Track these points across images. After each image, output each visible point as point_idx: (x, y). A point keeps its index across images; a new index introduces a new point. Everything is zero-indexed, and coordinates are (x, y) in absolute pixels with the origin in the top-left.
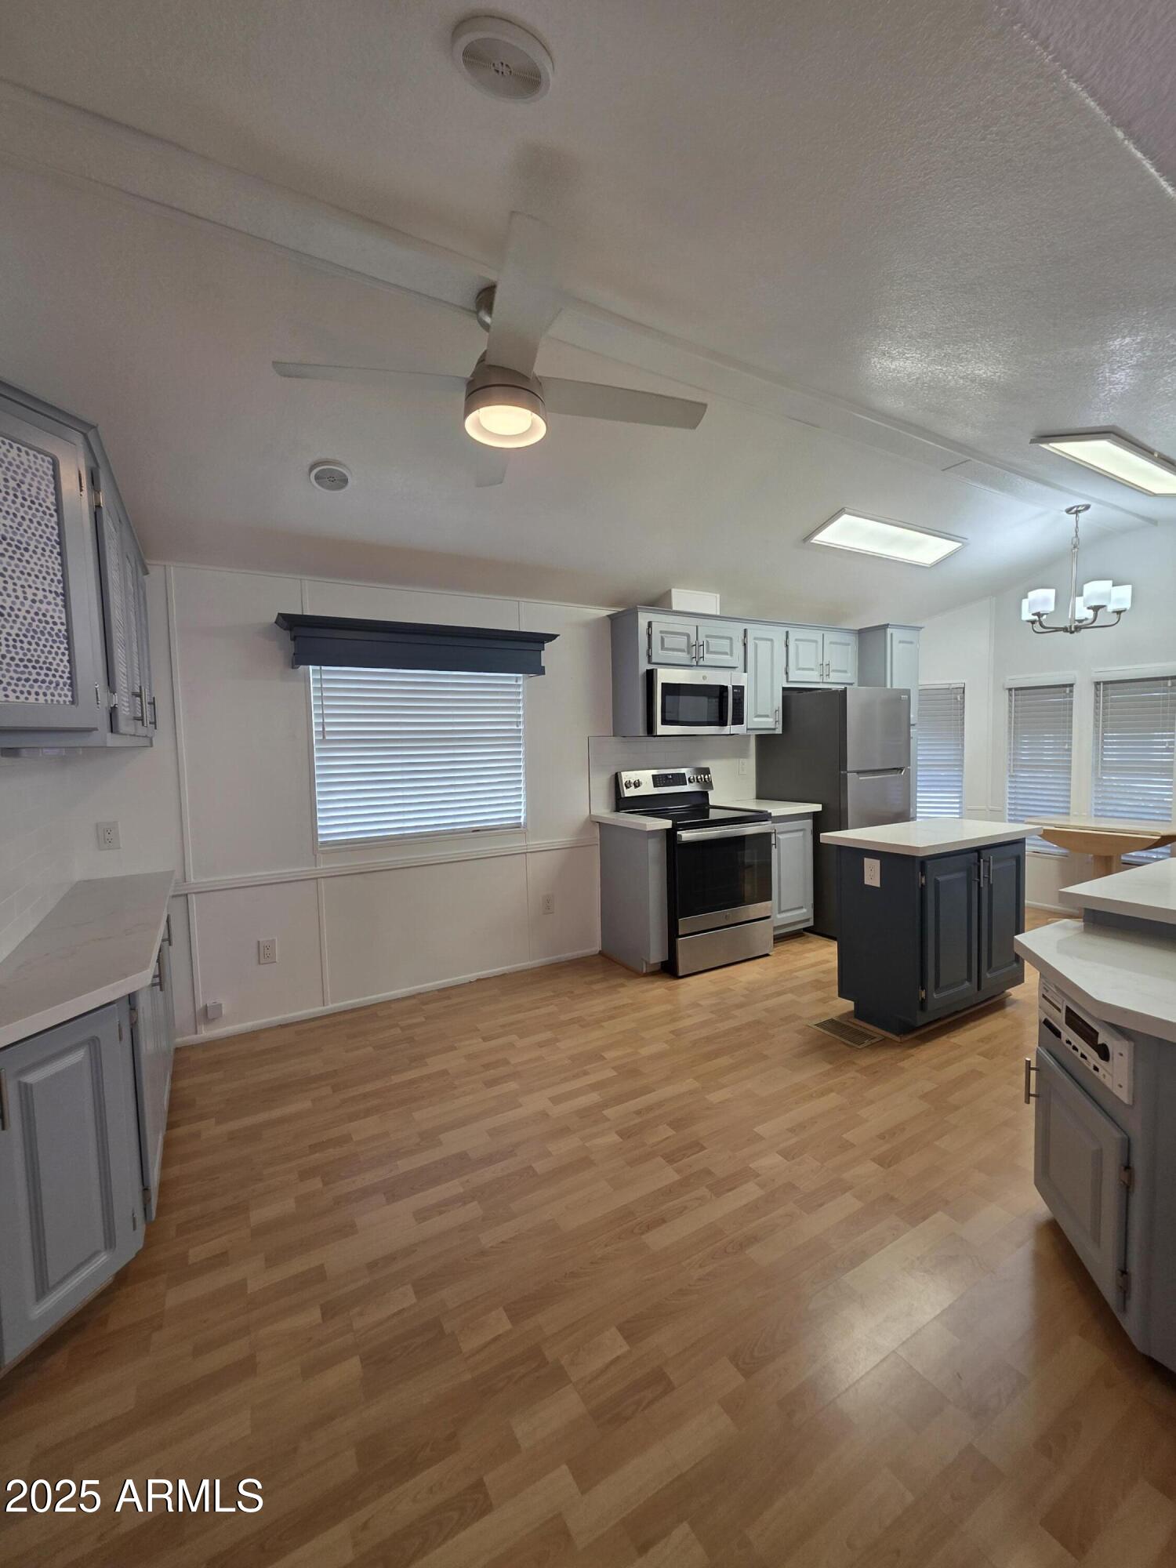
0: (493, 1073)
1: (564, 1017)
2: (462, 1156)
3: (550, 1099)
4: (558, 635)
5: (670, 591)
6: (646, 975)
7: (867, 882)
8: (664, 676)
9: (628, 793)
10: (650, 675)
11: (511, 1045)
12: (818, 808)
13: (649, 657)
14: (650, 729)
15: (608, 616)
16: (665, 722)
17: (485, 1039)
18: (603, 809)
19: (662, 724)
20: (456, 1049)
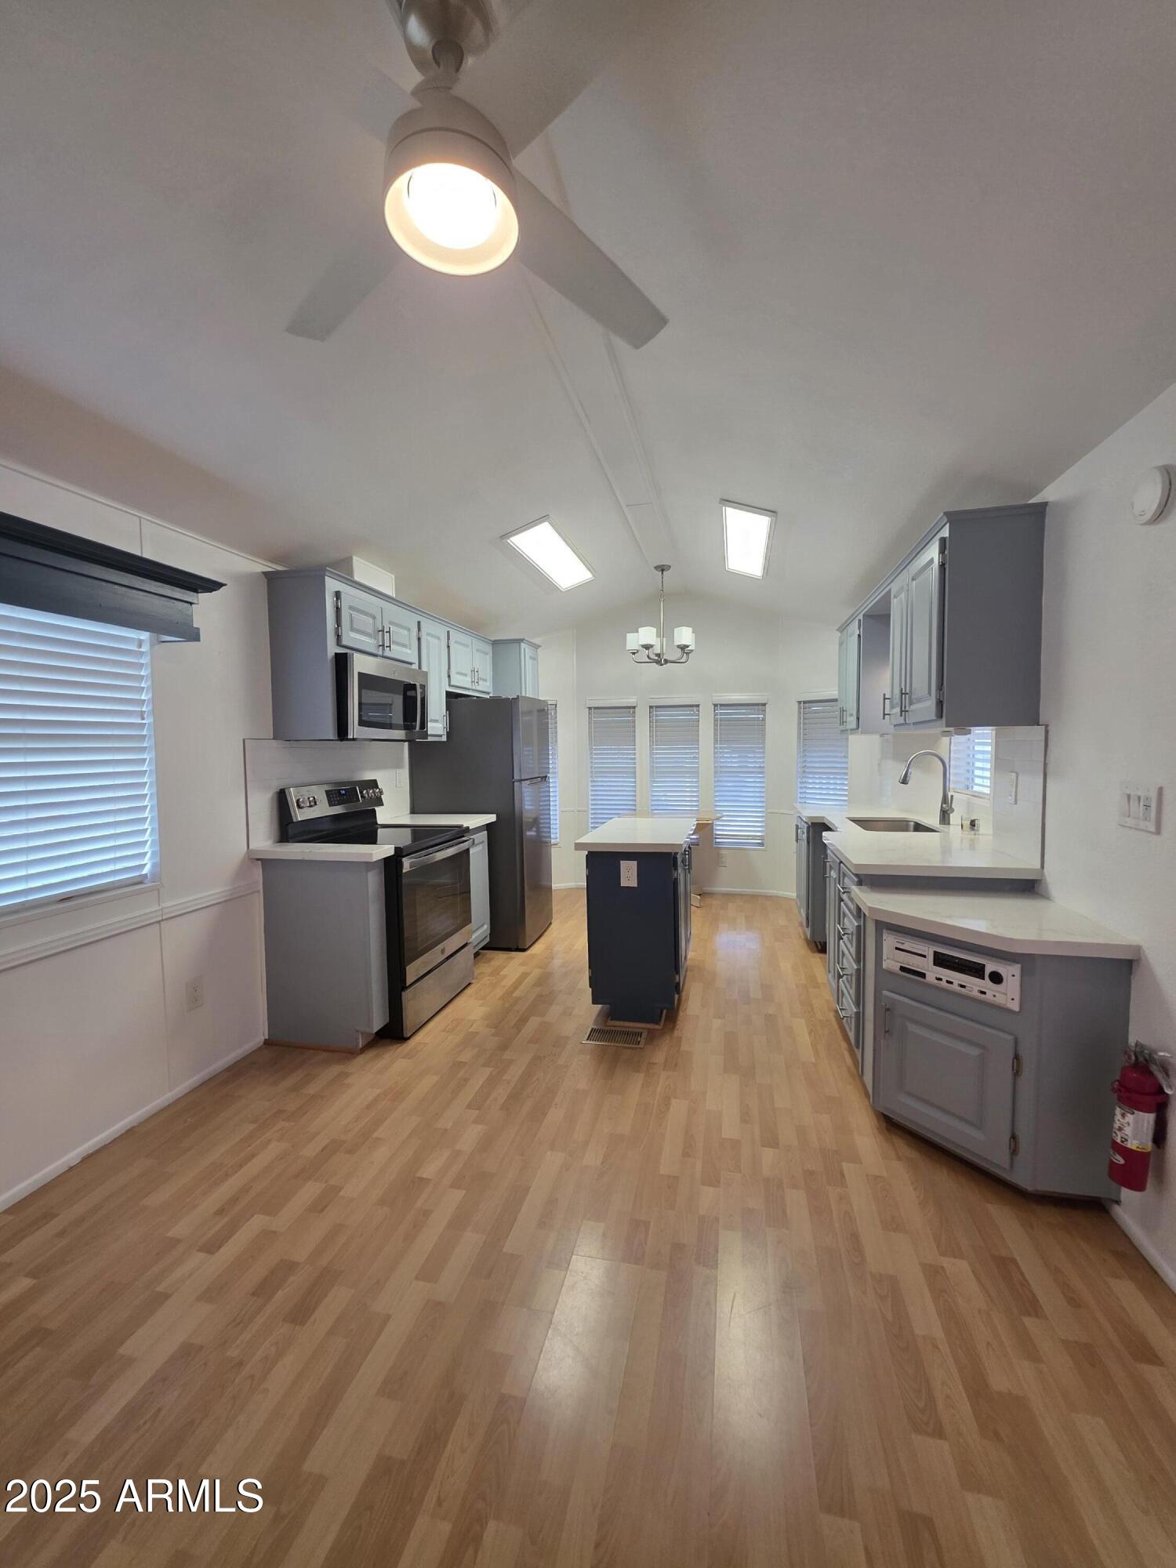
0: (282, 1297)
1: (310, 1151)
2: (384, 1468)
3: (417, 1278)
4: (225, 585)
5: (351, 559)
6: (363, 1050)
7: (624, 883)
8: (361, 665)
9: (300, 815)
10: (342, 663)
11: (267, 1236)
12: (492, 818)
13: (339, 637)
14: (342, 732)
15: (263, 573)
16: (362, 723)
17: (211, 1248)
18: (264, 840)
19: (359, 725)
20: (165, 1296)
